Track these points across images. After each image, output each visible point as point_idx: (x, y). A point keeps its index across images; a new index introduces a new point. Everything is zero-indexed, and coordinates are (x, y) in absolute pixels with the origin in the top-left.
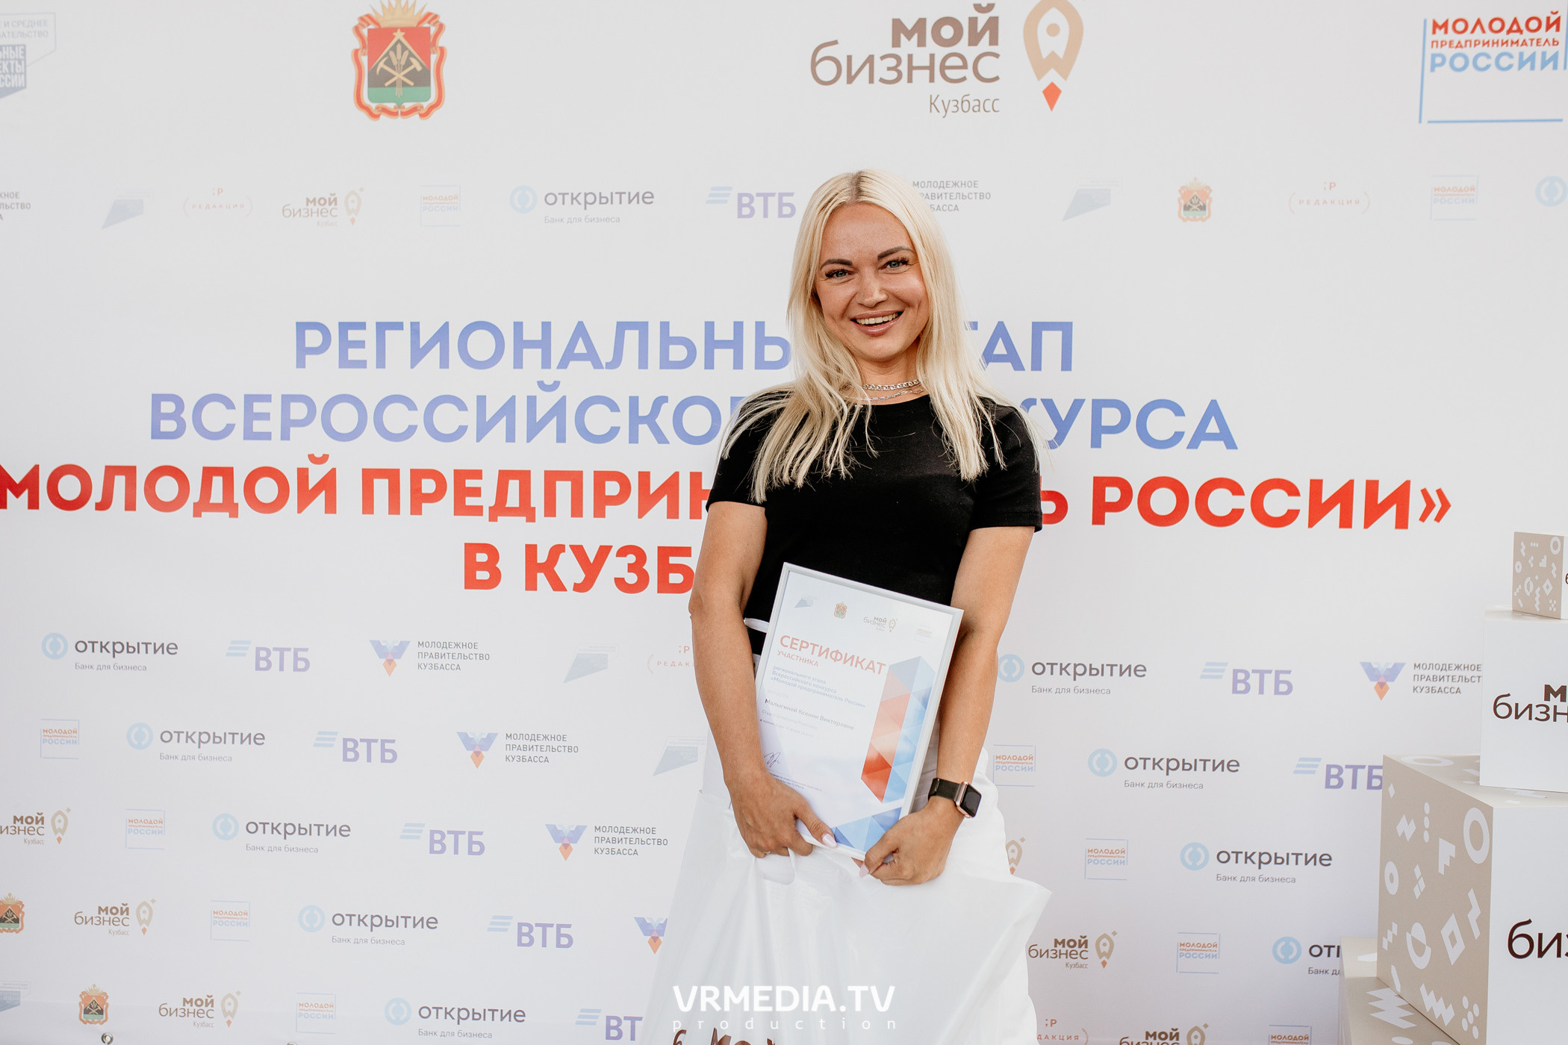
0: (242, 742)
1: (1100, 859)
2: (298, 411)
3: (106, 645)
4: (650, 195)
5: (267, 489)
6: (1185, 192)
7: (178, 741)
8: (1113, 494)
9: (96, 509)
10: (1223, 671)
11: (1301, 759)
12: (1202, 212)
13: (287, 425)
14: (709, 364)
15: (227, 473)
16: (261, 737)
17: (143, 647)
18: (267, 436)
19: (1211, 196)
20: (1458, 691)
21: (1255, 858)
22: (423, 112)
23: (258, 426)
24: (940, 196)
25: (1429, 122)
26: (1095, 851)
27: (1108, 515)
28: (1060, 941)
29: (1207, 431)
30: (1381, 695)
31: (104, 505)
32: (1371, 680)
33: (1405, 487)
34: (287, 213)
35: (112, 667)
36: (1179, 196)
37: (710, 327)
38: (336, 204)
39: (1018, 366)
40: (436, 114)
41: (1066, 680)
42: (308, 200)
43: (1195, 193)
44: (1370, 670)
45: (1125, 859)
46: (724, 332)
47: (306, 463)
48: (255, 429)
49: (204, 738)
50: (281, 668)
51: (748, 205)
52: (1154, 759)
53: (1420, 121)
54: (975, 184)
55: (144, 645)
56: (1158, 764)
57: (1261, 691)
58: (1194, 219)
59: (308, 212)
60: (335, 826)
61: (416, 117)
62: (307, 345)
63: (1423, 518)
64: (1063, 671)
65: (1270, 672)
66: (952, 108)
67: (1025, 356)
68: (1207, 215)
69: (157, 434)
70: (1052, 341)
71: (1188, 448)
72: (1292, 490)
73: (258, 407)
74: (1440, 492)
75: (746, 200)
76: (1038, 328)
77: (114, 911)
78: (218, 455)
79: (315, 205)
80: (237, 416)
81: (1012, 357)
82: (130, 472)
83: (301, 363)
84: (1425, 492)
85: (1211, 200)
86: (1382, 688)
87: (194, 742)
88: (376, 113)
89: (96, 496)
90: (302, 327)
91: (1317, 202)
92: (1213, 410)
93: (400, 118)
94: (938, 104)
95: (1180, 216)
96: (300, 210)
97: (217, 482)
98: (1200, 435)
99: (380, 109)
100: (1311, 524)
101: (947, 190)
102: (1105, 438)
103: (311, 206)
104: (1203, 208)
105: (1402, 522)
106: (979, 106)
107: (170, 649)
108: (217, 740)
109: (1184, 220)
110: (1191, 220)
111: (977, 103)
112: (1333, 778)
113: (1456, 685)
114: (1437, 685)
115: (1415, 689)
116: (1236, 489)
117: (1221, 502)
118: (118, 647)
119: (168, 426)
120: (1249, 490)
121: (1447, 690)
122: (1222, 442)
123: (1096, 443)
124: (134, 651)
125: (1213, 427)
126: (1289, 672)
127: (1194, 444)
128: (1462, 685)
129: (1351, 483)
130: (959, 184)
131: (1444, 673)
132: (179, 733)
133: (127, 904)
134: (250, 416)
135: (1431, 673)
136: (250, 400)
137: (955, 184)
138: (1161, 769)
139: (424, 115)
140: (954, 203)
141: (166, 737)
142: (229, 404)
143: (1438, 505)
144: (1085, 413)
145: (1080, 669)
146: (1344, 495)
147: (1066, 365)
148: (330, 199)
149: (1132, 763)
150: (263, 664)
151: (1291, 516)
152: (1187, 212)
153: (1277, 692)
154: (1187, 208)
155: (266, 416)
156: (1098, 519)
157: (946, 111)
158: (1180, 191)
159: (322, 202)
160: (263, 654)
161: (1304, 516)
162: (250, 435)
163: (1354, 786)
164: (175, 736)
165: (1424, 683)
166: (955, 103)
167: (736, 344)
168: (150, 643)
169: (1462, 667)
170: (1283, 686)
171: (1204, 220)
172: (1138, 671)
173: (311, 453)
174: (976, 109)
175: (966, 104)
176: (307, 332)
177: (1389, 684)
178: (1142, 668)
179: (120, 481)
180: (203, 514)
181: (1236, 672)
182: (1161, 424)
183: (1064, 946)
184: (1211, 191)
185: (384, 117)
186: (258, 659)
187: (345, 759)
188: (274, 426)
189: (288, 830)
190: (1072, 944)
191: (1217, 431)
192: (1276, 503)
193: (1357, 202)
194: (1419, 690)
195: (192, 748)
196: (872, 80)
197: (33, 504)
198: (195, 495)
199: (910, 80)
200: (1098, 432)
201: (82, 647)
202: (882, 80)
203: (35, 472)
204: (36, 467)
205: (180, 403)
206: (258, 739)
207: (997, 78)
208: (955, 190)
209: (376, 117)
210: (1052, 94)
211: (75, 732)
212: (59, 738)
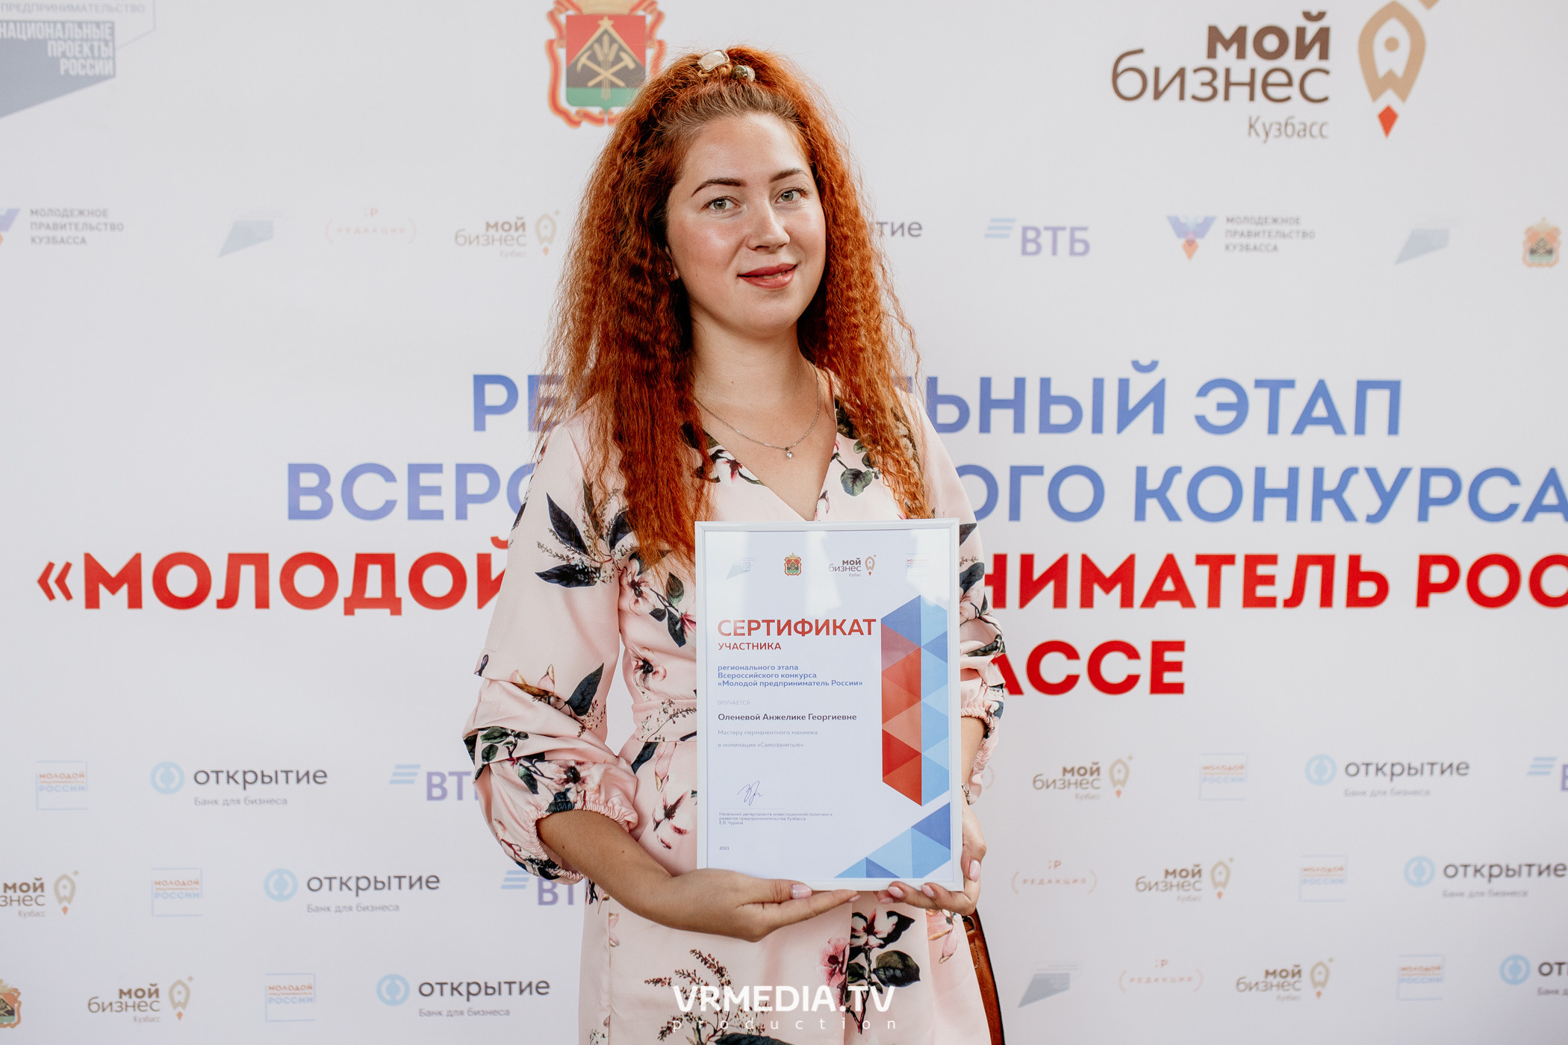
0: (411, 886)
1: (1414, 977)
2: (477, 484)
3: (235, 774)
4: (915, 226)
5: (438, 581)
6: (1531, 233)
7: (330, 889)
8: (1439, 574)
9: (218, 607)
12: (1549, 257)
13: (464, 501)
14: (985, 427)
15: (387, 562)
16: (435, 880)
17: (282, 777)
18: (438, 515)
19: (1559, 238)
23: (426, 503)
24: (1257, 234)
26: (1411, 969)
27: (1433, 597)
29: (1544, 502)
31: (228, 601)
34: (461, 240)
35: (242, 802)
36: (1526, 238)
37: (986, 384)
38: (524, 230)
39: (1339, 430)
41: (1381, 781)
42: (488, 225)
43: (1542, 235)
45: (1441, 976)
46: (1003, 390)
47: (489, 548)
48: (423, 507)
49: (363, 883)
50: (460, 797)
51: (1035, 241)
52: (1476, 866)
54: (1297, 221)
55: (284, 775)
56: (1479, 871)
58: (1541, 265)
59: (488, 239)
60: (530, 983)
62: (488, 403)
64: (1380, 772)
66: (1274, 132)
67: (1348, 418)
68: (1554, 260)
69: (295, 513)
70: (1378, 401)
71: (1522, 521)
73: (426, 479)
75: (1031, 235)
76: (1363, 387)
78: (375, 539)
79: (497, 230)
80: (399, 491)
81: (1333, 420)
82: (260, 561)
83: (480, 425)
85: (1559, 243)
87: (350, 889)
88: (576, 119)
89: (218, 590)
90: (481, 382)
92: (1552, 479)
94: (1259, 127)
95: (1524, 260)
96: (477, 237)
97: (374, 572)
98: (1537, 507)
99: (582, 114)
101: (1266, 228)
102: (1434, 511)
103: (492, 231)
104: (1550, 252)
106: (1305, 130)
107: (317, 777)
108: (380, 885)
109: (1529, 265)
110: (1536, 265)
111: (1302, 127)
117: (1556, 581)
118: (250, 777)
119: (310, 503)
122: (1560, 514)
123: (1423, 516)
124: (271, 781)
125: (1551, 498)
127: (1529, 517)
130: (1280, 221)
132: (330, 879)
134: (416, 490)
136: (415, 470)
137: (1275, 221)
138: (1483, 876)
140: (1273, 242)
141: (315, 884)
142: (389, 476)
144: (1413, 483)
145: (1397, 769)
147: (1393, 428)
148: (516, 224)
149: (1451, 871)
150: (437, 792)
152: (1532, 256)
154: (1532, 252)
155: (436, 491)
156: (1422, 601)
157: (1267, 134)
158: (1526, 232)
159: (506, 227)
160: (436, 780)
162: (416, 513)
164: (326, 883)
166: (1277, 126)
167: (1017, 404)
168: (292, 771)
171: (1550, 266)
172: (1460, 769)
173: (494, 535)
174: (1302, 133)
175: (1290, 129)
176: (488, 387)
178: (1465, 766)
179: (248, 573)
180: (357, 611)
181: (1564, 767)
182: (1494, 495)
184: (1559, 233)
185: (586, 125)
186: (430, 786)
187: (541, 902)
188: (447, 502)
189: (472, 990)
191: (1555, 501)
195: (347, 897)
196: (1182, 97)
197: (135, 602)
198: (345, 587)
199: (1227, 97)
200: (1426, 503)
201: (203, 777)
202: (1194, 98)
203: (136, 562)
204: (137, 558)
205: (324, 475)
206: (431, 882)
207: (1326, 99)
208: (1275, 227)
209: (573, 123)
210: (1388, 118)
211: (197, 883)
212: (176, 892)
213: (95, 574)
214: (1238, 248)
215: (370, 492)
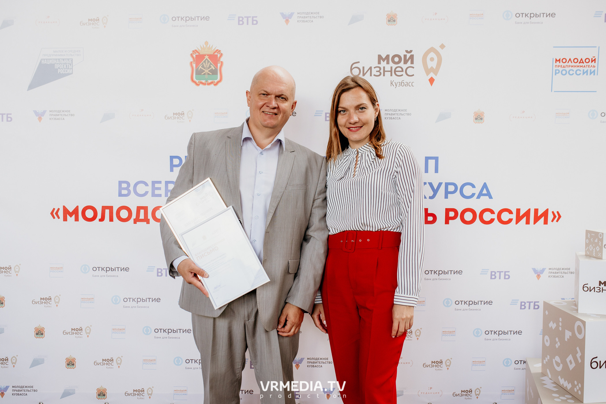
0: (153, 301)
1: (447, 334)
3: (104, 268)
6: (475, 113)
7: (130, 301)
8: (452, 214)
9: (99, 221)
10: (487, 272)
11: (512, 300)
12: (481, 120)
13: (167, 191)
15: (145, 209)
16: (159, 299)
17: (117, 269)
18: (160, 195)
19: (484, 115)
20: (563, 277)
21: (497, 333)
22: (215, 83)
23: (156, 192)
24: (394, 114)
25: (554, 92)
26: (445, 332)
27: (450, 221)
28: (433, 362)
29: (483, 193)
30: (538, 279)
31: (102, 219)
32: (535, 274)
33: (547, 211)
34: (166, 118)
35: (106, 276)
36: (474, 115)
38: (184, 115)
40: (220, 84)
41: (436, 276)
42: (174, 114)
43: (479, 114)
44: (535, 270)
45: (455, 334)
48: (156, 193)
49: (139, 300)
50: (166, 276)
52: (465, 301)
53: (552, 91)
54: (406, 110)
56: (466, 303)
57: (500, 278)
58: (479, 123)
59: (174, 118)
60: (186, 329)
61: (212, 85)
62: (174, 164)
63: (552, 221)
64: (435, 273)
65: (503, 272)
66: (398, 85)
68: (483, 121)
69: (120, 195)
70: (431, 163)
71: (476, 198)
72: (510, 212)
73: (157, 185)
74: (558, 212)
76: (427, 159)
77: (108, 360)
78: (142, 202)
80: (149, 189)
82: (111, 208)
83: (172, 170)
84: (553, 212)
85: (484, 116)
86: (539, 276)
87: (135, 301)
88: (198, 84)
89: (99, 216)
90: (172, 158)
91: (519, 117)
92: (485, 186)
93: (207, 86)
94: (394, 83)
95: (474, 122)
96: (171, 117)
97: (142, 212)
98: (481, 194)
99: (200, 82)
100: (516, 223)
101: (396, 112)
102: (449, 195)
103: (175, 116)
104: (481, 119)
105: (546, 222)
106: (407, 84)
107: (126, 269)
108: (144, 301)
109: (476, 123)
110: (478, 123)
112: (523, 306)
113: (562, 275)
114: (556, 275)
115: (549, 276)
116: (492, 212)
117: (487, 216)
118: (108, 269)
119: (124, 192)
120: (496, 213)
121: (559, 276)
122: (488, 197)
123: (446, 197)
124: (114, 270)
125: (485, 192)
126: (509, 272)
127: (478, 197)
128: (564, 275)
129: (529, 210)
130: (401, 110)
131: (558, 271)
132: (130, 298)
133: (112, 358)
134: (154, 189)
135: (554, 271)
136: (154, 183)
137: (399, 110)
138: (467, 304)
139: (215, 85)
140: (399, 116)
141: (125, 300)
142: (146, 184)
143: (557, 217)
144: (443, 187)
145: (441, 272)
146: (528, 213)
147: (436, 171)
148: (182, 113)
149: (457, 303)
150: (160, 274)
151: (510, 220)
152: (476, 120)
153: (505, 278)
154: (476, 119)
155: (159, 189)
156: (447, 222)
157: (396, 86)
158: (474, 113)
159: (179, 114)
160: (160, 270)
161: (514, 221)
162: (154, 195)
163: (529, 308)
164: (129, 299)
165: (552, 274)
166: (399, 83)
168: (119, 268)
169: (564, 269)
170: (507, 277)
171: (482, 123)
172: (460, 272)
175: (403, 83)
176: (174, 159)
177: (541, 275)
178: (461, 272)
179: (107, 212)
180: (137, 222)
181: (492, 272)
182: (468, 191)
183: (435, 363)
184: (484, 113)
185: (201, 85)
186: (158, 272)
188: (162, 192)
189: (169, 331)
190: (437, 362)
191: (486, 193)
192: (505, 216)
193: (532, 117)
194: (550, 277)
195: (134, 304)
196: (371, 75)
197: (77, 219)
198: (134, 216)
199: (384, 75)
200: (447, 193)
201: (95, 269)
202: (374, 75)
203: (77, 209)
204: (77, 207)
205: (128, 184)
206: (158, 300)
207: (413, 75)
208: (399, 112)
209: (198, 85)
210: (432, 81)
211: (93, 299)
212: (87, 301)
213: (66, 211)
214: (389, 118)
215: (141, 189)
